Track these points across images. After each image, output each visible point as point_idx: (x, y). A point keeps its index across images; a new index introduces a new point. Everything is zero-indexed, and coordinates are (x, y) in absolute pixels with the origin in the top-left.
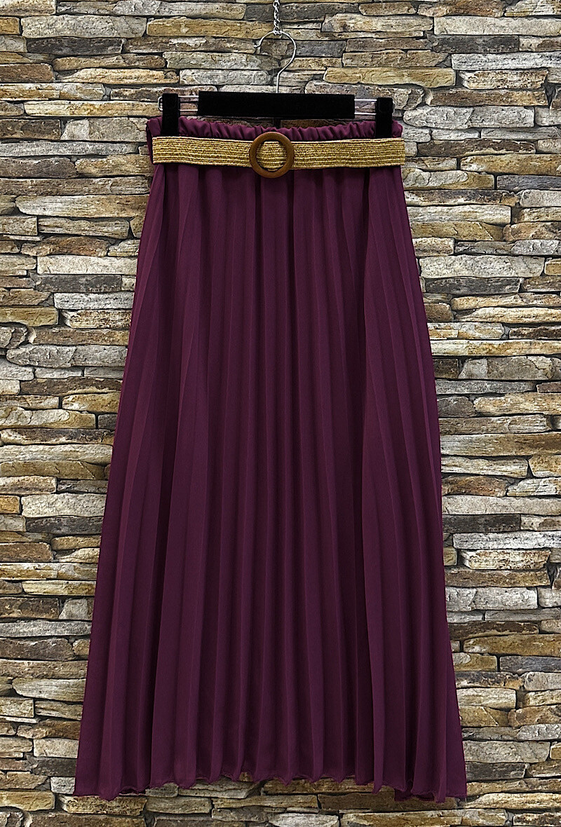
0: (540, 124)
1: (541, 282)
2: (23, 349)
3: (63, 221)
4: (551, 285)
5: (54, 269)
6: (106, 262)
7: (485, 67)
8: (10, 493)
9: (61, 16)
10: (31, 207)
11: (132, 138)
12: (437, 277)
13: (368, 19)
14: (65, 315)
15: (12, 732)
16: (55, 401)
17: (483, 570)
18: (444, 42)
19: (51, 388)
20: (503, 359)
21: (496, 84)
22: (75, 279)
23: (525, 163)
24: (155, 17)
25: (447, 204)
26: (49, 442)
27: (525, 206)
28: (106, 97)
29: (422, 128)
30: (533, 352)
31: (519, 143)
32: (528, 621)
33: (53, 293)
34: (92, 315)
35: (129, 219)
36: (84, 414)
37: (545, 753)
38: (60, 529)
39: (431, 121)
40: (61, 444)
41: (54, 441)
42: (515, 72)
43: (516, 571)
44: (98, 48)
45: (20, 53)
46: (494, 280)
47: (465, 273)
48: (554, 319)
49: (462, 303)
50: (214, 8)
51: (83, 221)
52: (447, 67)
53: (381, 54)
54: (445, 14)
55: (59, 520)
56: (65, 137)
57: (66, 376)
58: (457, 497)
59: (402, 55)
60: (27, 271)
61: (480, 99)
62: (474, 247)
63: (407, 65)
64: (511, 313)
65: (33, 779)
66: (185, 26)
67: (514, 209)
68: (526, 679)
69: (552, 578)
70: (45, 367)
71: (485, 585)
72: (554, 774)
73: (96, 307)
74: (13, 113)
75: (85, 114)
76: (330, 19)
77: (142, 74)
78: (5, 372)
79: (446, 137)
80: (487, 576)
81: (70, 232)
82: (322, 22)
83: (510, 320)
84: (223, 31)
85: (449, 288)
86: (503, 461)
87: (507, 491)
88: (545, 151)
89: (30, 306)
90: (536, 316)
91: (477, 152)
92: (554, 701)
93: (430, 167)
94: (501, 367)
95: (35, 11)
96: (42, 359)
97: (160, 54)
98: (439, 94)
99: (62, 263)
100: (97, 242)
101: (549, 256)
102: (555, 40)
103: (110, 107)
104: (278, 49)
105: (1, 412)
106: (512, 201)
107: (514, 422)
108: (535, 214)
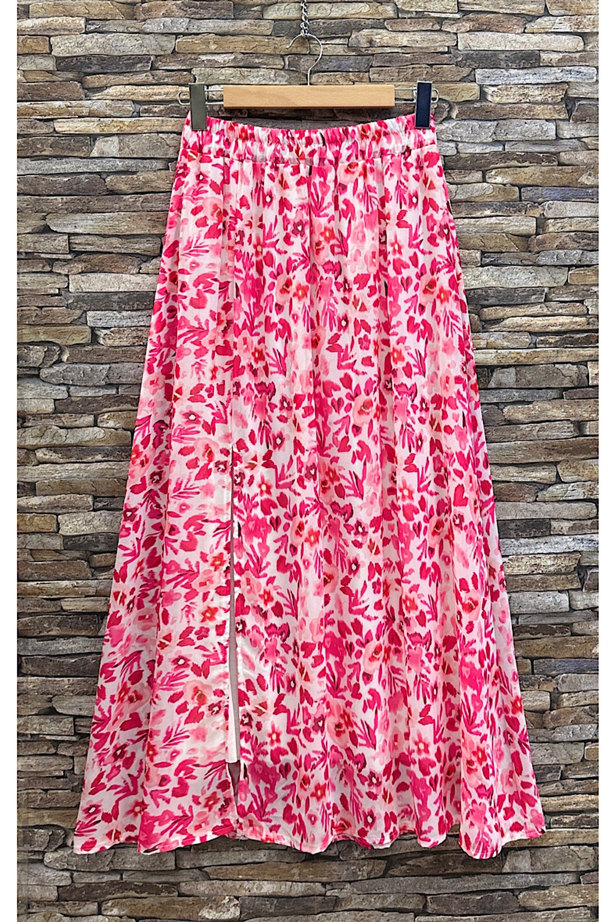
0: (562, 137)
1: (566, 291)
2: (56, 368)
3: (95, 238)
4: (575, 293)
5: (86, 287)
6: (139, 279)
7: (508, 82)
8: (46, 511)
9: (90, 35)
10: (62, 224)
11: (162, 154)
13: (394, 34)
14: (98, 333)
15: (53, 751)
16: (90, 419)
17: (516, 576)
18: (468, 57)
19: (86, 407)
20: (532, 367)
21: (518, 98)
22: (107, 297)
23: (548, 175)
24: (184, 34)
25: (475, 216)
26: (85, 460)
27: (550, 216)
28: (135, 113)
29: (449, 141)
30: (560, 360)
31: (542, 155)
32: (561, 624)
33: (85, 312)
34: (125, 332)
35: (159, 236)
36: (120, 431)
37: (580, 754)
38: (98, 547)
39: (457, 135)
40: (97, 462)
41: (90, 459)
42: (536, 87)
43: (548, 575)
44: (127, 66)
45: (49, 72)
46: (520, 290)
47: (493, 284)
48: (578, 327)
49: (489, 313)
50: (242, 25)
51: (114, 238)
52: (472, 81)
53: (406, 68)
54: (469, 29)
55: (97, 538)
56: (95, 153)
57: (101, 394)
59: (427, 69)
60: (59, 289)
61: (504, 112)
62: (500, 258)
63: (433, 78)
64: (538, 322)
65: (74, 797)
66: (214, 43)
67: (539, 220)
68: (560, 681)
69: (582, 580)
70: (80, 386)
71: (519, 589)
72: (589, 775)
73: (130, 324)
74: (42, 131)
75: (115, 130)
76: (357, 34)
77: (172, 90)
78: (39, 391)
79: (471, 151)
80: (520, 581)
81: (102, 250)
82: (349, 37)
83: (537, 329)
84: (251, 47)
85: (477, 299)
86: (533, 468)
87: (538, 497)
88: (567, 162)
89: (63, 325)
90: (562, 325)
91: (502, 165)
92: (587, 702)
93: (457, 180)
94: (529, 375)
95: (64, 29)
96: (76, 378)
97: (189, 71)
98: (465, 108)
99: (94, 281)
100: (129, 259)
101: (573, 266)
102: (574, 55)
103: (139, 123)
104: (307, 64)
105: (36, 431)
106: (537, 213)
107: (542, 428)
108: (560, 224)
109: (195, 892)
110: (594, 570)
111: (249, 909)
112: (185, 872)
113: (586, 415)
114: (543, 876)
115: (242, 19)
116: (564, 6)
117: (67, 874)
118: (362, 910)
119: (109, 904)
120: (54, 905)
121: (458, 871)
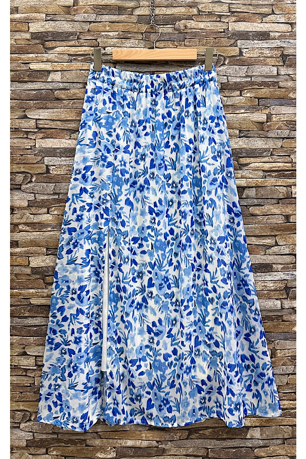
0: (280, 74)
1: (281, 151)
2: (29, 185)
3: (48, 121)
4: (286, 152)
5: (44, 145)
6: (70, 141)
7: (253, 47)
8: (23, 255)
9: (48, 22)
10: (33, 114)
11: (82, 80)
13: (197, 23)
14: (50, 168)
15: (24, 374)
16: (45, 210)
18: (234, 34)
19: (43, 204)
20: (264, 188)
21: (258, 55)
22: (54, 150)
23: (273, 93)
24: (94, 22)
25: (236, 112)
26: (42, 230)
27: (273, 113)
28: (70, 61)
29: (224, 76)
30: (277, 184)
31: (270, 83)
32: (277, 316)
33: (44, 157)
34: (63, 168)
36: (60, 216)
37: (286, 381)
38: (48, 273)
39: (228, 73)
40: (48, 231)
41: (45, 230)
42: (267, 49)
43: (271, 291)
44: (66, 37)
45: (27, 40)
46: (258, 150)
47: (245, 146)
48: (287, 168)
49: (243, 161)
50: (122, 18)
51: (58, 122)
52: (235, 46)
53: (203, 40)
54: (234, 21)
55: (48, 269)
56: (49, 80)
57: (51, 198)
59: (213, 40)
60: (31, 146)
61: (251, 62)
62: (249, 134)
63: (217, 45)
64: (267, 166)
65: (35, 396)
66: (109, 26)
67: (268, 115)
68: (276, 344)
69: (288, 294)
70: (41, 194)
72: (290, 391)
73: (65, 164)
74: (24, 69)
75: (59, 69)
76: (179, 22)
77: (87, 49)
78: (20, 196)
79: (235, 80)
81: (52, 127)
82: (175, 24)
83: (266, 169)
84: (127, 28)
85: (236, 154)
86: (264, 238)
87: (266, 252)
88: (283, 87)
89: (32, 164)
90: (279, 167)
91: (250, 87)
92: (290, 355)
93: (227, 95)
94: (262, 192)
95: (36, 19)
96: (39, 190)
97: (96, 40)
98: (232, 59)
99: (48, 142)
100: (65, 132)
101: (285, 138)
102: (286, 34)
103: (71, 65)
104: (153, 37)
105: (18, 216)
106: (267, 111)
107: (269, 218)
108: (278, 117)
109: (94, 444)
110: (294, 289)
111: (120, 453)
112: (89, 434)
113: (291, 212)
114: (266, 441)
115: (122, 15)
116: (282, 9)
117: (31, 434)
118: (176, 455)
119: (52, 449)
120: (24, 449)
121: (224, 437)
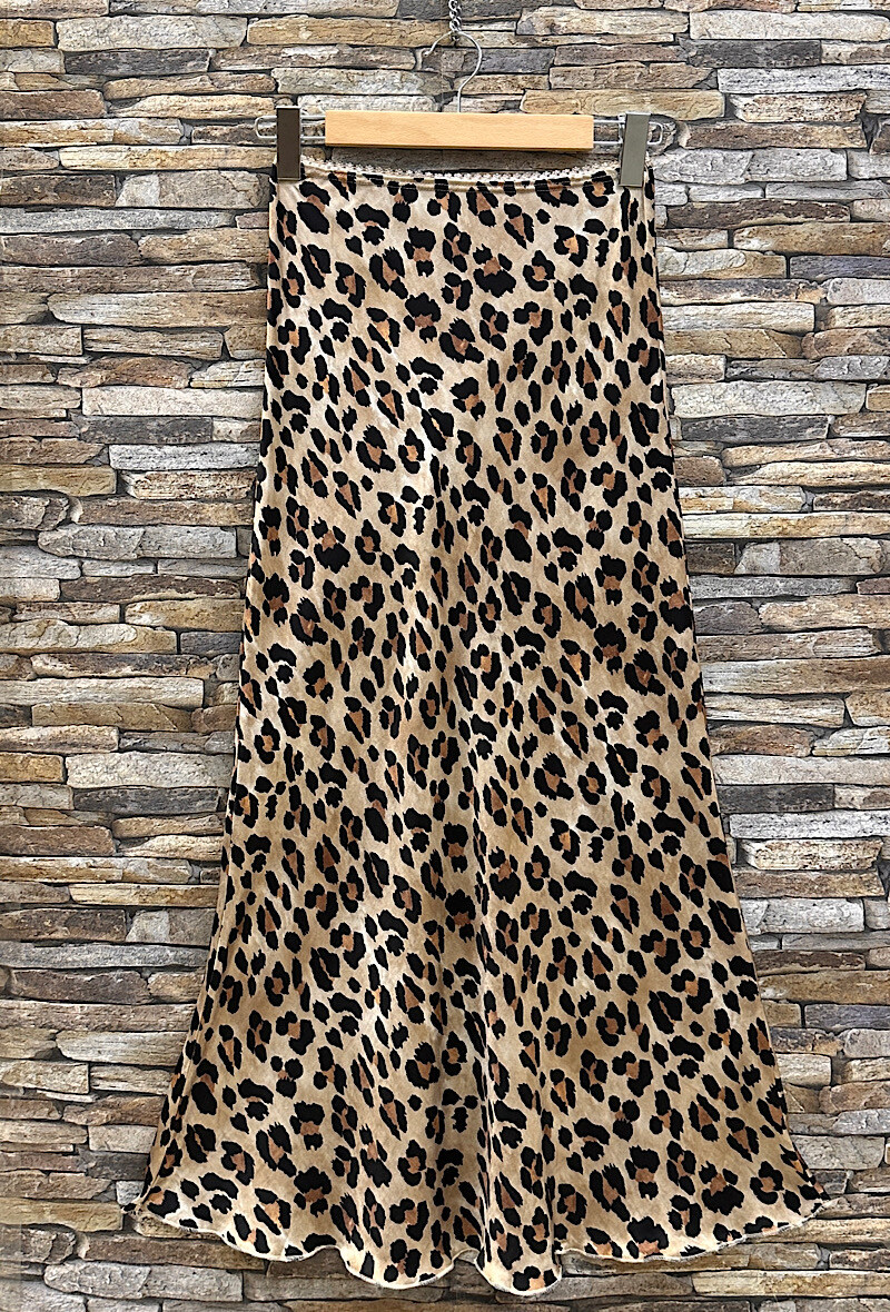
0: (855, 176)
1: (861, 422)
2: (63, 532)
3: (120, 332)
4: (876, 426)
5: (108, 408)
6: (188, 396)
7: (770, 89)
8: (48, 750)
9: (117, 18)
10: (73, 311)
11: (225, 202)
12: (699, 416)
13: (588, 15)
14: (127, 478)
15: (56, 1115)
16: (114, 611)
17: (778, 872)
18: (705, 50)
19: (108, 592)
20: (805, 542)
21: (785, 115)
22: (140, 423)
23: (834, 237)
24: (261, 17)
25: (716, 301)
26: (106, 674)
27: (836, 302)
28: (185, 139)
29: (674, 183)
30: (851, 531)
31: (824, 205)
32: (849, 951)
33: (108, 445)
34: (168, 478)
35: (222, 330)
36: (159, 631)
37: (878, 1156)
38: (125, 807)
39: (688, 172)
40: (123, 677)
41: (113, 672)
42: (815, 97)
43: (829, 872)
44: (172, 65)
45: (53, 75)
46: (788, 419)
47: (743, 409)
48: (882, 480)
49: (738, 456)
51: (151, 333)
52: (712, 89)
53: (608, 69)
54: (706, 7)
55: (124, 793)
56: (123, 201)
57: (130, 573)
58: (734, 757)
59: (641, 69)
60: (67, 410)
61: (764, 137)
62: (755, 368)
63: (651, 85)
64: (816, 471)
65: (89, 1184)
66: (307, 29)
67: (819, 309)
68: (847, 1040)
69: (886, 884)
70: (98, 560)
71: (782, 894)
73: (174, 466)
74: (43, 166)
75: (153, 166)
76: (529, 14)
77: (240, 103)
78: (36, 566)
79: (711, 198)
80: (784, 880)
81: (132, 351)
82: (518, 20)
83: (814, 482)
84: (365, 36)
85: (717, 433)
86: (806, 702)
87: (813, 748)
88: (865, 217)
89: (73, 465)
90: (854, 476)
91: (760, 220)
93: (687, 245)
94: (801, 554)
95: (77, 10)
96: (92, 547)
97: (268, 72)
98: (701, 130)
99: (121, 398)
100: (174, 365)
101: (874, 381)
102: (875, 47)
103: (191, 154)
104: (450, 62)
105: (32, 628)
106: (815, 296)
107: (822, 641)
108: (852, 315)
112: (258, 1306)
117: (80, 1298)
